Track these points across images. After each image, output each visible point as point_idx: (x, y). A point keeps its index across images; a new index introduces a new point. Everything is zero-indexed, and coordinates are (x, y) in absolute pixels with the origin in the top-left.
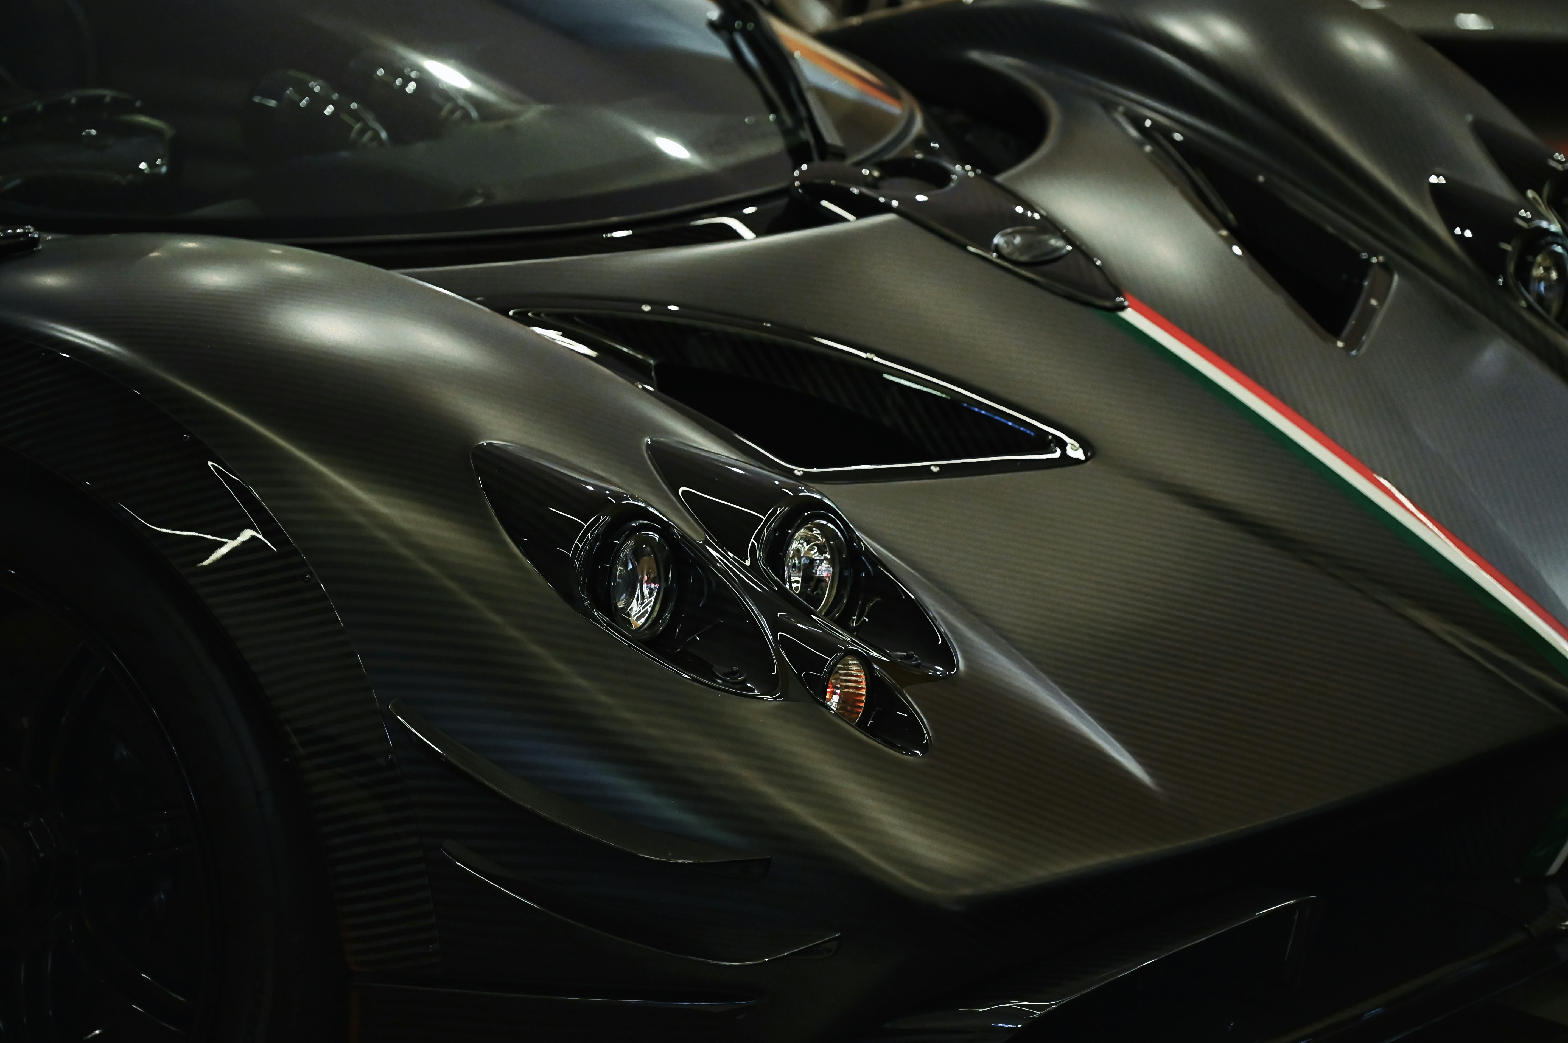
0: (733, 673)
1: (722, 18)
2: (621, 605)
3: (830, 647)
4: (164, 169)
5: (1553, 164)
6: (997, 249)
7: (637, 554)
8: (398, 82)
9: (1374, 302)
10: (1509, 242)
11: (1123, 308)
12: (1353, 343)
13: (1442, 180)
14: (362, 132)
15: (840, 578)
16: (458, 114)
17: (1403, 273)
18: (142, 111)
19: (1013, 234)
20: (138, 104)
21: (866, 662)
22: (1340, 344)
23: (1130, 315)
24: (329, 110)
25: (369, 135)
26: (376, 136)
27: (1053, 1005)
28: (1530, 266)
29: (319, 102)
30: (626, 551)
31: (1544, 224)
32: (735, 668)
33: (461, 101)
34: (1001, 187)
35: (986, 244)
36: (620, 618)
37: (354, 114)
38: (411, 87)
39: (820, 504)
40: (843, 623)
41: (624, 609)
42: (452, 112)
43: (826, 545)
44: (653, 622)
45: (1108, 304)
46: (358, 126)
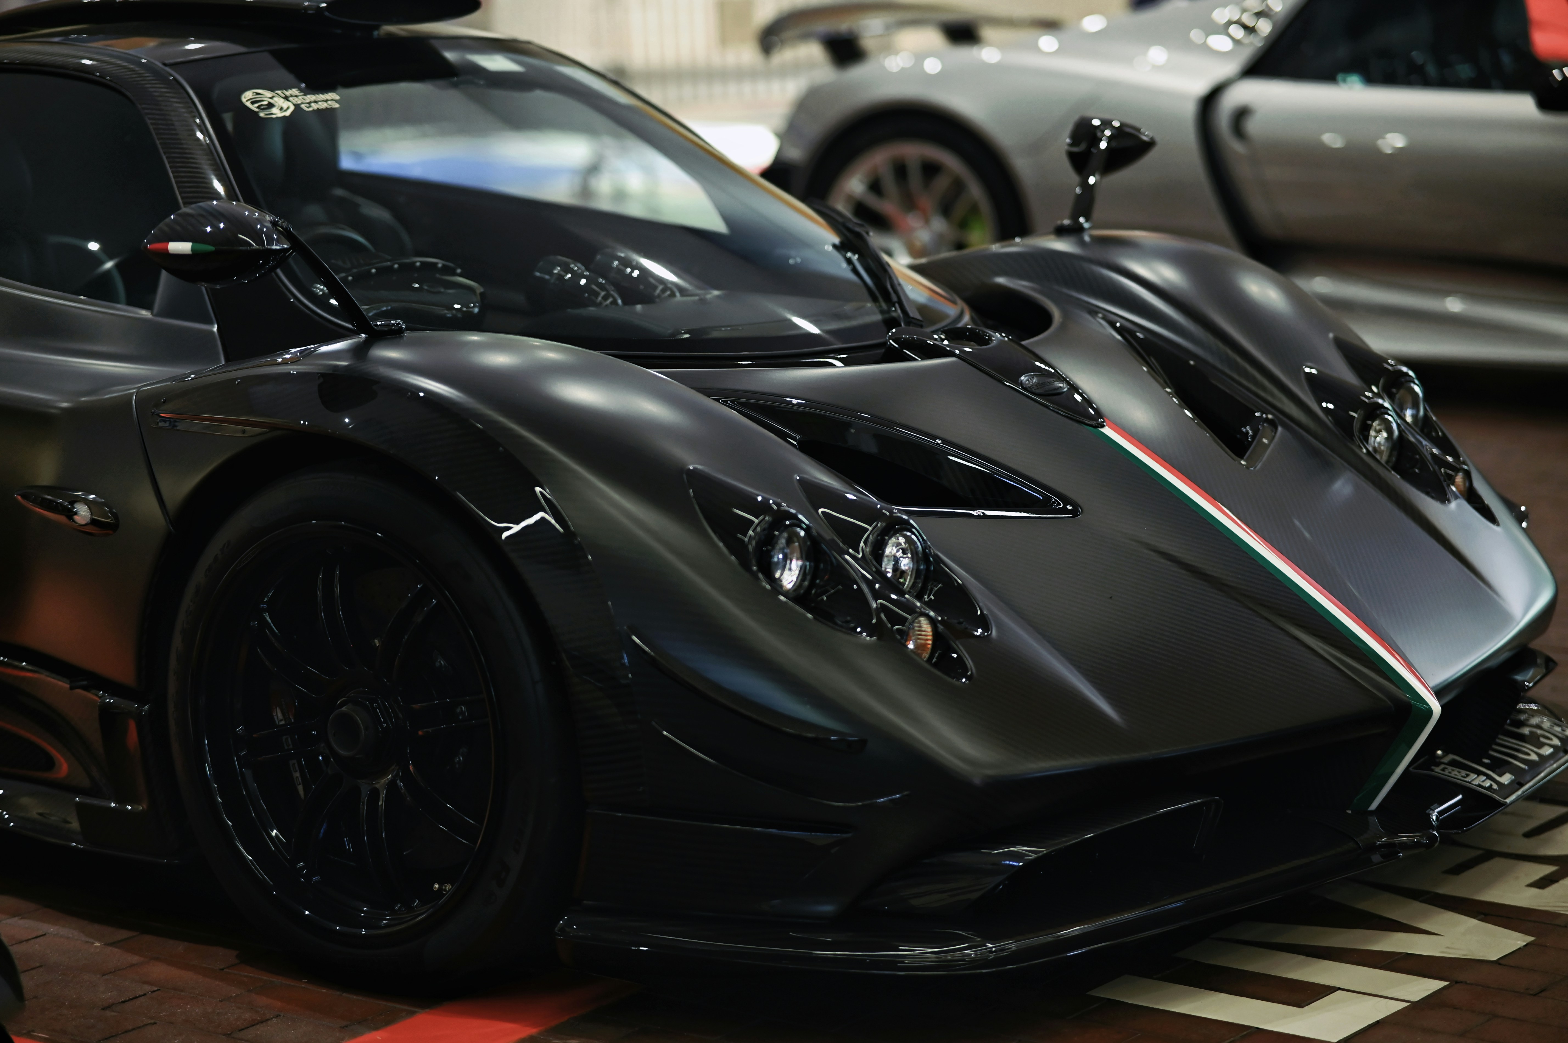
0: (848, 622)
1: (842, 243)
2: (777, 575)
3: (911, 609)
4: (476, 310)
5: (1386, 366)
6: (1021, 384)
7: (789, 542)
8: (629, 270)
9: (1265, 441)
10: (1356, 412)
11: (1103, 426)
12: (1251, 463)
13: (1314, 371)
14: (605, 298)
15: (917, 573)
16: (668, 293)
17: (1286, 427)
18: (460, 275)
19: (1033, 377)
20: (459, 271)
21: (932, 621)
22: (1243, 462)
23: (1107, 431)
24: (583, 282)
25: (610, 300)
26: (615, 302)
27: (1044, 851)
28: (1369, 427)
29: (577, 276)
30: (782, 542)
31: (1380, 401)
32: (849, 618)
33: (670, 285)
34: (1025, 348)
35: (1016, 381)
36: (776, 583)
37: (601, 286)
38: (636, 273)
39: (907, 522)
40: (919, 597)
41: (779, 579)
42: (664, 291)
43: (909, 548)
44: (798, 586)
45: (1093, 423)
46: (603, 293)
